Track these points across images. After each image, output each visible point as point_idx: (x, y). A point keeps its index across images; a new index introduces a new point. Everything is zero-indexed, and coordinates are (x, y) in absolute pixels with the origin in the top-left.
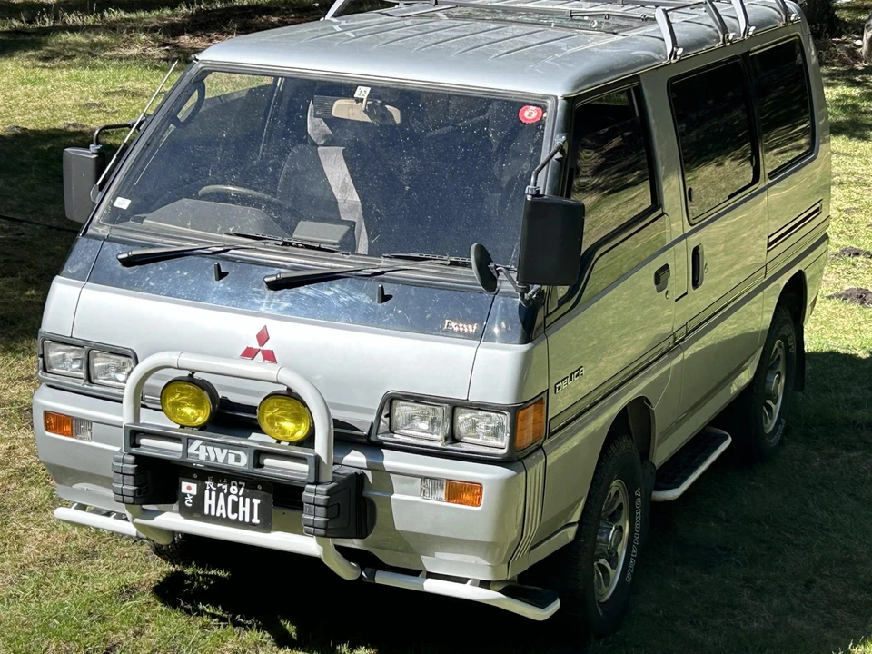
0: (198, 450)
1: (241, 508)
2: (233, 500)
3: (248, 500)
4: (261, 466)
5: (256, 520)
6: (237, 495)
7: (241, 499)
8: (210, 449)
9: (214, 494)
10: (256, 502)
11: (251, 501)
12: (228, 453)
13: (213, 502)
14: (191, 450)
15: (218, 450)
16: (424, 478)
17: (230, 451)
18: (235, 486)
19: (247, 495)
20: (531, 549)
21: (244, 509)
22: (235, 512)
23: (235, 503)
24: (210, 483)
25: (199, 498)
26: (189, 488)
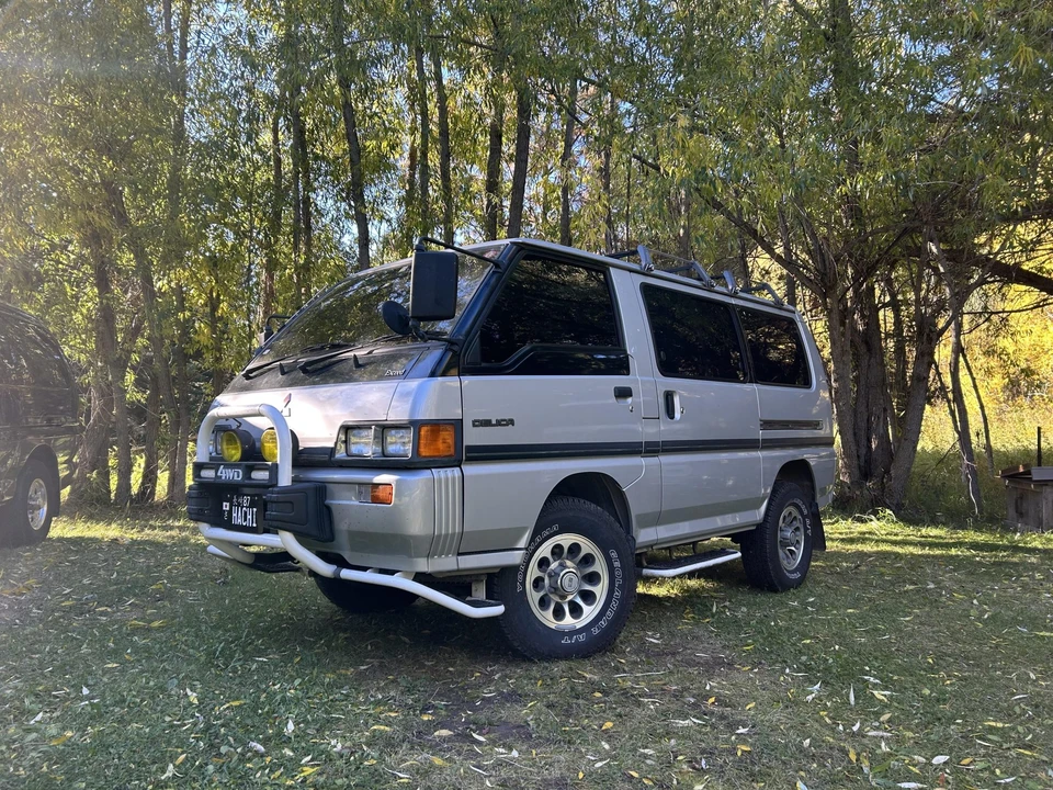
0: (221, 473)
2: (245, 510)
3: (251, 509)
4: (250, 478)
5: (255, 525)
6: (247, 507)
7: (248, 509)
8: (227, 470)
9: (236, 507)
10: (255, 510)
12: (235, 472)
13: (236, 515)
14: (219, 474)
15: (230, 470)
16: (360, 484)
17: (236, 470)
18: (246, 500)
19: (251, 506)
20: (459, 554)
21: (249, 517)
22: (245, 520)
23: (246, 513)
24: (235, 500)
25: (230, 512)
26: (226, 506)
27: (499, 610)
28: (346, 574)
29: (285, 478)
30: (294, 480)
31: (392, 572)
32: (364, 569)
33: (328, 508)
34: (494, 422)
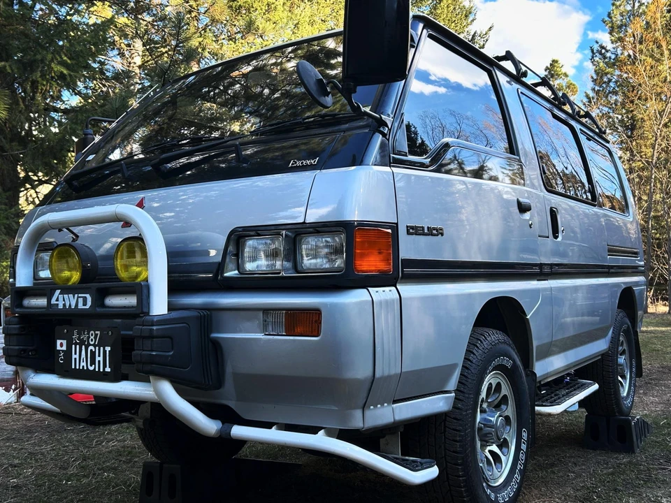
0: (57, 300)
1: (97, 359)
2: (91, 350)
3: (102, 348)
4: (103, 305)
5: (108, 369)
6: (95, 346)
7: (97, 348)
8: (66, 296)
9: (78, 346)
10: (108, 349)
11: (104, 349)
12: (78, 297)
13: (77, 356)
14: (53, 301)
15: (71, 296)
16: (266, 310)
17: (80, 295)
18: (93, 336)
19: (101, 344)
20: (395, 402)
21: (99, 359)
22: (93, 362)
23: (93, 354)
24: (75, 336)
25: (68, 353)
26: (61, 345)
27: (432, 472)
28: (238, 431)
29: (159, 305)
30: (171, 308)
31: (313, 430)
32: (268, 425)
33: (217, 346)
34: (426, 231)
